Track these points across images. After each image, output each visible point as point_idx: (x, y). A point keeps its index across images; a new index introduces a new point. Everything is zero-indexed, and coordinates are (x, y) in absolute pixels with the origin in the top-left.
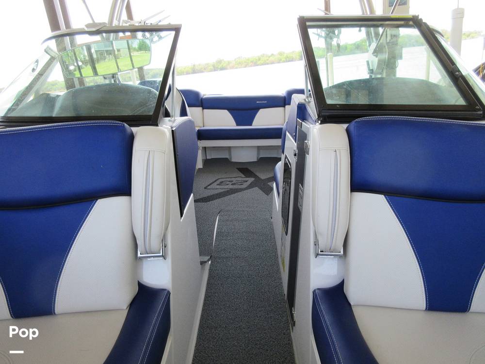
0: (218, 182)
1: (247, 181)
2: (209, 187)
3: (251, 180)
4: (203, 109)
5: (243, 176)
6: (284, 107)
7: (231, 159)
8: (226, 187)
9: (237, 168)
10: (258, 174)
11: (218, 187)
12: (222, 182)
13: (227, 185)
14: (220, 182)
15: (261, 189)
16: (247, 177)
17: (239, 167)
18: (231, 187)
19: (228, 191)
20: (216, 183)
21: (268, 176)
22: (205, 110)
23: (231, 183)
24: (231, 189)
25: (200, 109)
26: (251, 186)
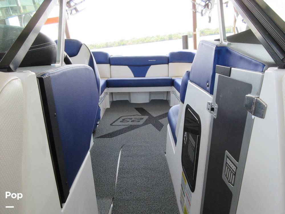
0: (121, 119)
1: (143, 119)
2: (114, 124)
3: (146, 117)
4: (110, 65)
5: (140, 114)
6: (168, 64)
7: (130, 100)
8: (127, 123)
9: (135, 108)
10: (150, 113)
11: (121, 124)
12: (124, 120)
13: (128, 122)
14: (123, 120)
15: (154, 125)
16: (142, 115)
17: (136, 107)
18: (131, 123)
19: (128, 128)
20: (119, 120)
21: (159, 115)
22: (111, 66)
23: (131, 120)
24: (131, 126)
25: (109, 65)
26: (146, 123)
